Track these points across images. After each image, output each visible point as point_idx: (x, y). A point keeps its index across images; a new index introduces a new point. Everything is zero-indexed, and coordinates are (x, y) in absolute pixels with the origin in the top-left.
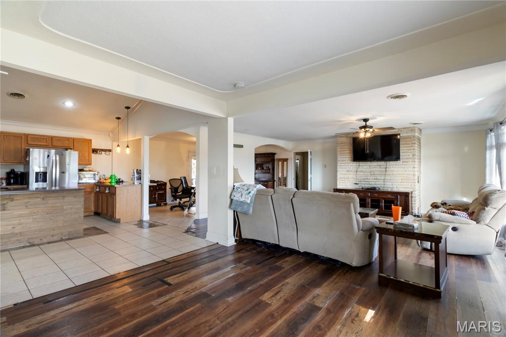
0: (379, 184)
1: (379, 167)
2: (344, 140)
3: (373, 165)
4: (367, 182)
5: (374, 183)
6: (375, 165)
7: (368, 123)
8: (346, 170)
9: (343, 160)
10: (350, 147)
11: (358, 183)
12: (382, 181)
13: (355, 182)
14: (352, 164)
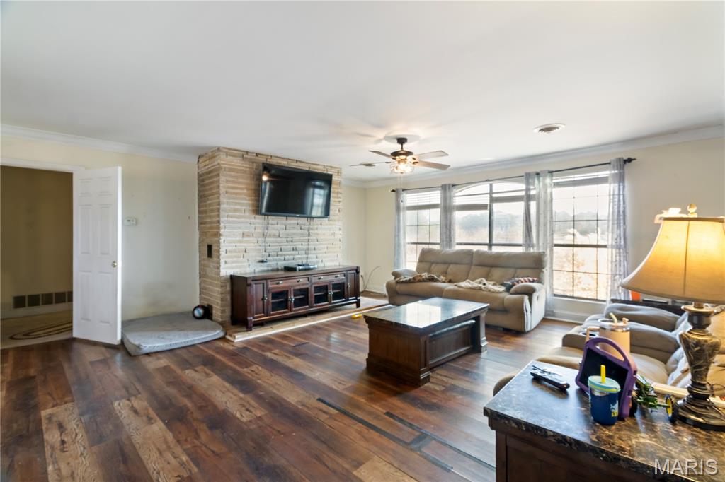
0: (300, 258)
1: (299, 227)
2: (237, 163)
3: (290, 224)
4: (281, 255)
5: (292, 257)
6: (294, 224)
7: (406, 147)
8: (241, 231)
9: (235, 210)
10: (248, 181)
11: (264, 259)
12: (304, 252)
13: (260, 259)
14: (253, 220)
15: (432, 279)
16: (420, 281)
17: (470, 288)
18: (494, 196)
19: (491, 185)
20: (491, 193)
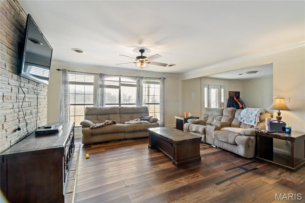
15: (114, 123)
16: (108, 125)
17: (137, 123)
18: (121, 83)
19: (120, 78)
20: (120, 81)
